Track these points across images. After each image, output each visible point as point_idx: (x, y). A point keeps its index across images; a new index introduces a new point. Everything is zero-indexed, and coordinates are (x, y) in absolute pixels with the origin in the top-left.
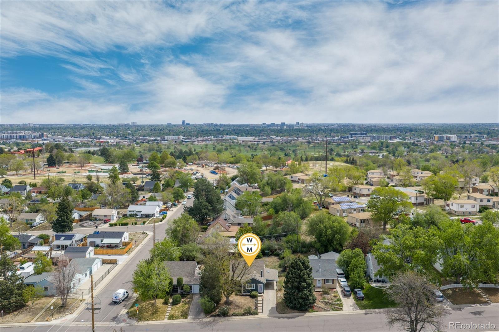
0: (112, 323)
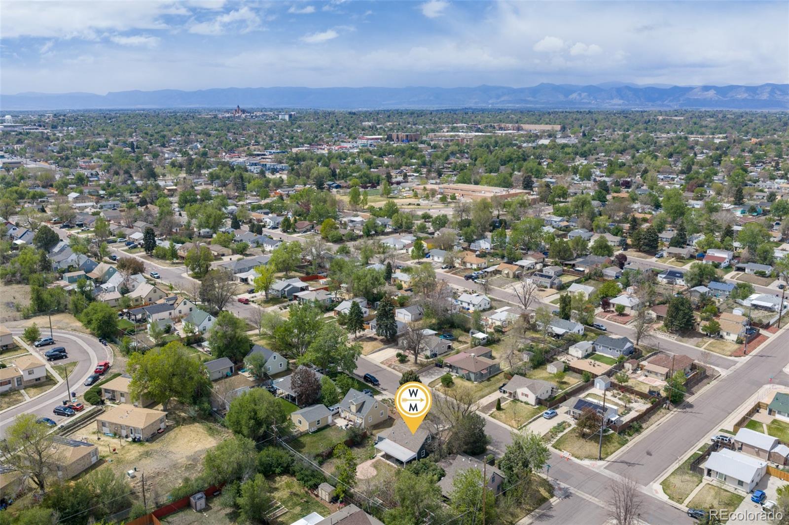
0: (573, 492)
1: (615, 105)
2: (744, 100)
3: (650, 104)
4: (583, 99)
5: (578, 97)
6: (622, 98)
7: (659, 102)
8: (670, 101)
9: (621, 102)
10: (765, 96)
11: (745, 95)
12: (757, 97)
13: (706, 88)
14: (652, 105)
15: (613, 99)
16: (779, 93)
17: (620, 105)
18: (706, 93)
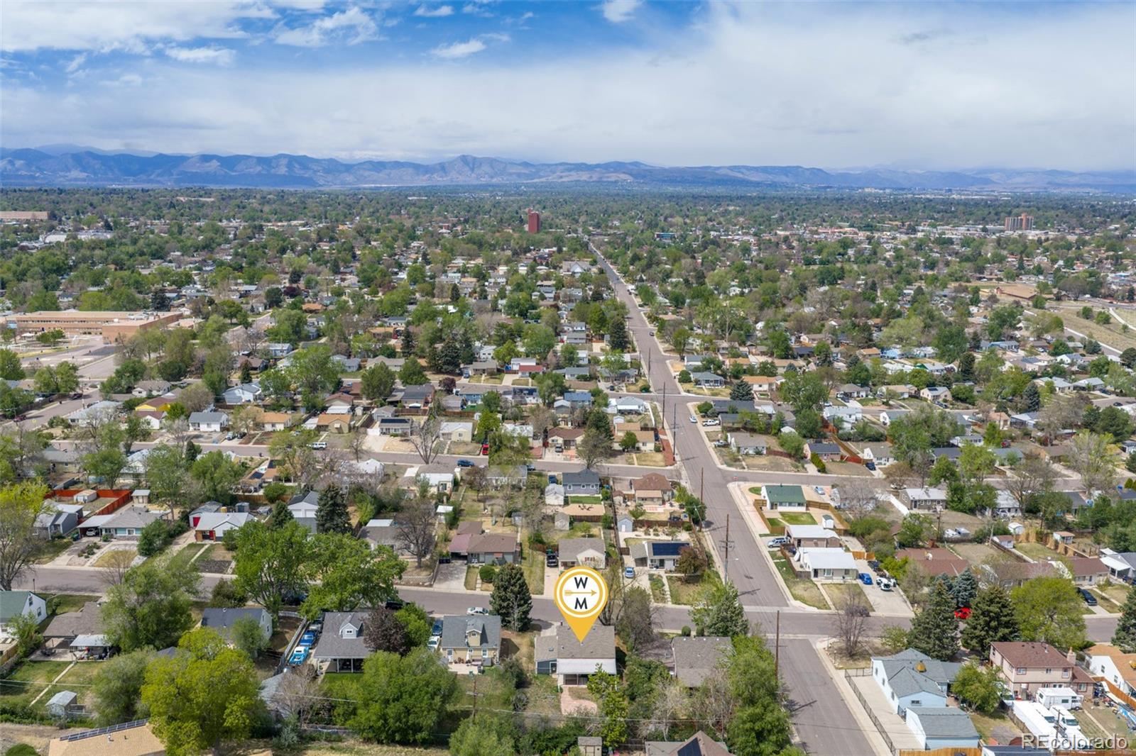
1: (76, 179)
2: (259, 174)
3: (131, 179)
4: (18, 170)
5: (9, 167)
6: (84, 169)
7: (144, 177)
8: (158, 175)
9: (84, 175)
10: (283, 170)
11: (259, 168)
12: (273, 171)
13: (206, 158)
14: (135, 181)
15: (69, 170)
16: (297, 166)
17: (85, 180)
18: (207, 164)
